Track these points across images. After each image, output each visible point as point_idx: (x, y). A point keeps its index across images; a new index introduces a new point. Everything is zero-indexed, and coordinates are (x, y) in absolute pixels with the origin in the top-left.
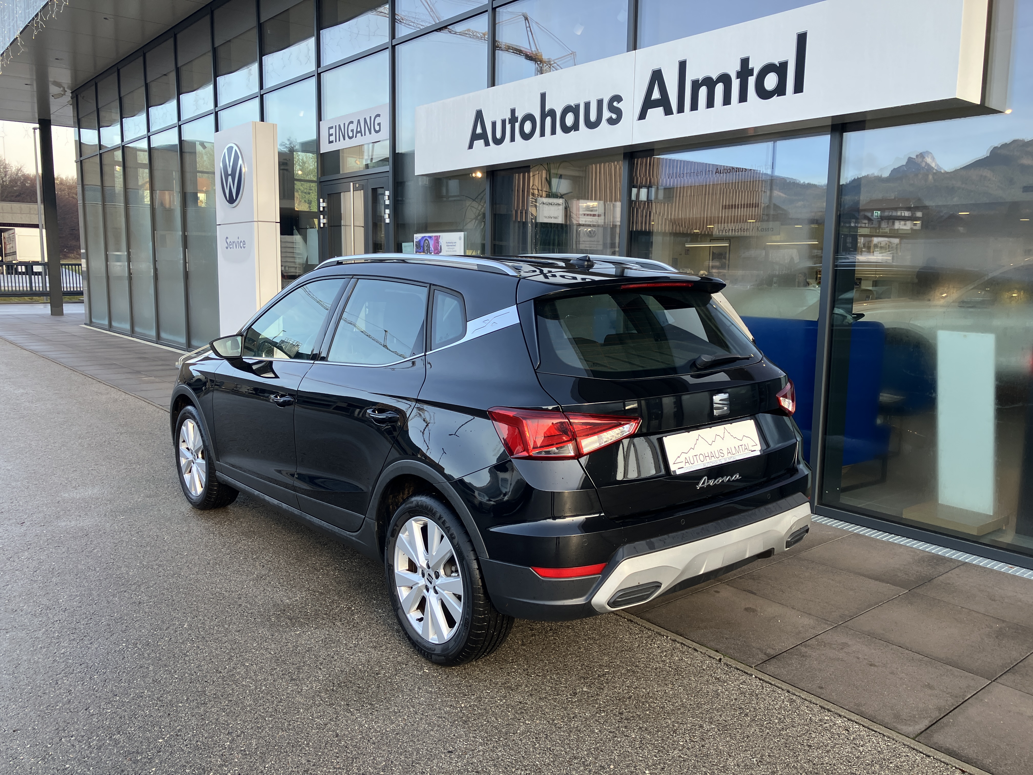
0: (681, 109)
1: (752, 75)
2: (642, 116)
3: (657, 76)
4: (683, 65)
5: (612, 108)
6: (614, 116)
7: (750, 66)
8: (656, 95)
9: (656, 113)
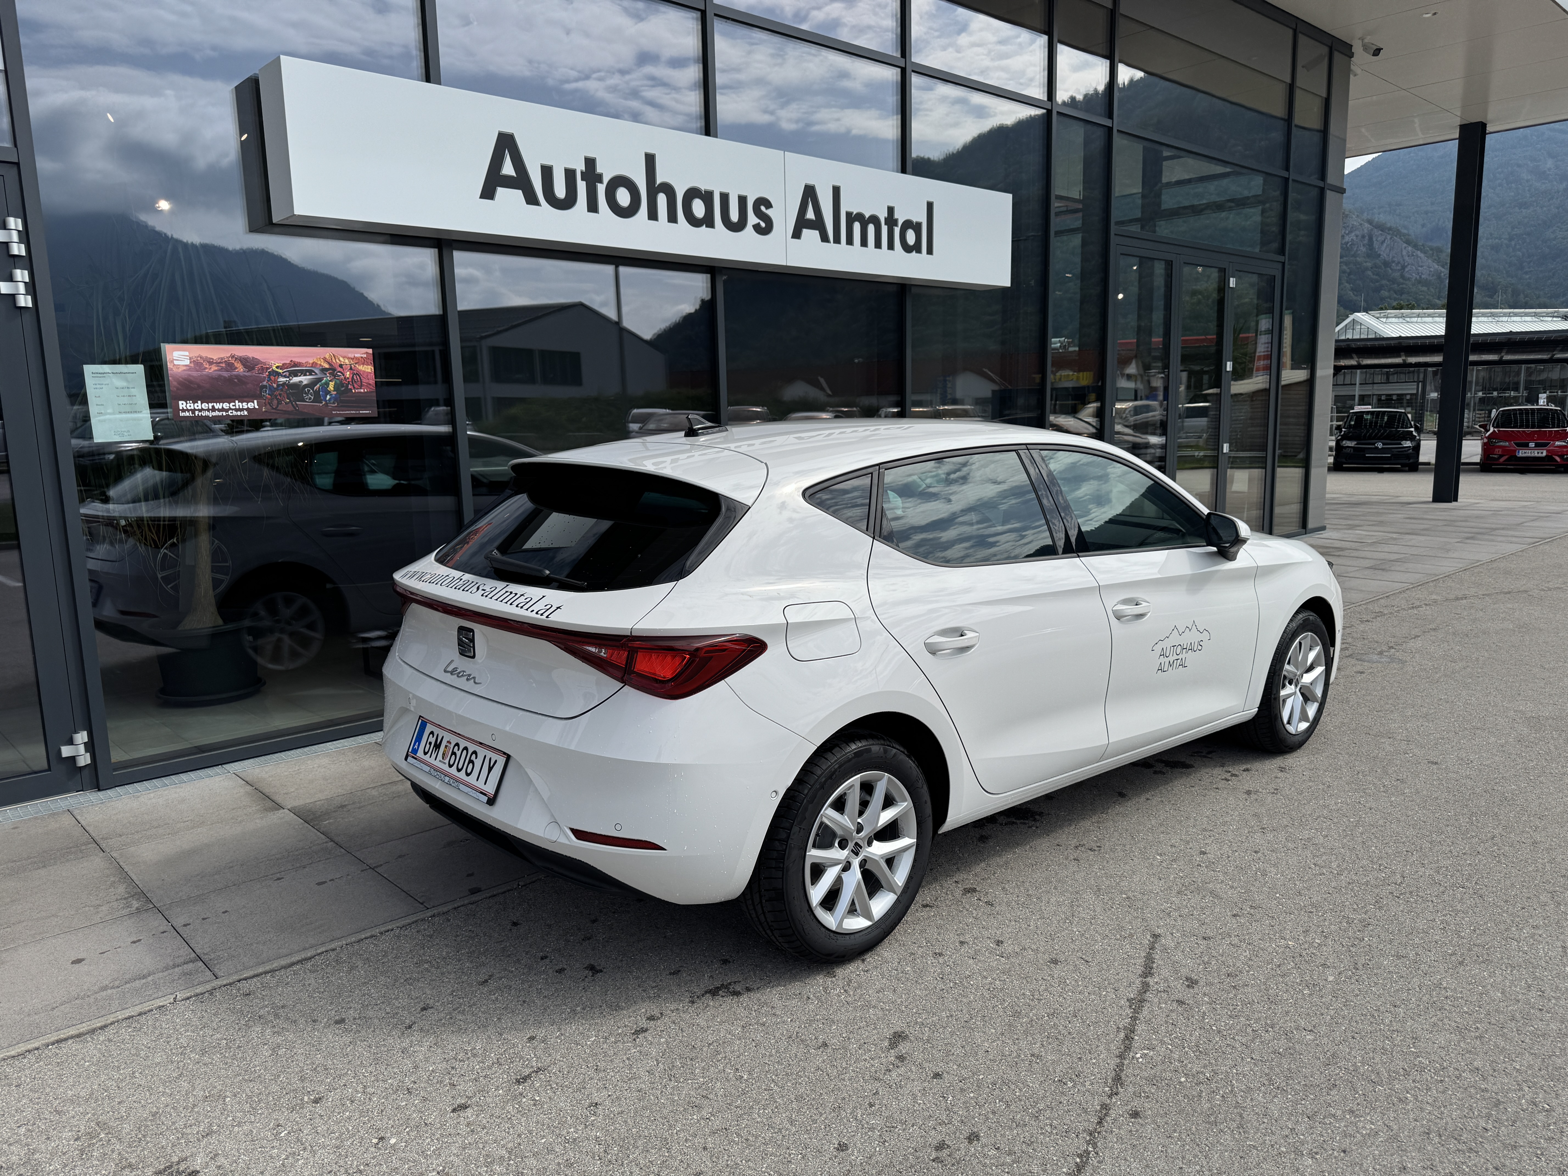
0: (837, 240)
1: (896, 225)
2: (797, 235)
3: (810, 193)
4: (836, 191)
5: (758, 213)
6: (763, 225)
7: (896, 216)
8: (810, 215)
9: (810, 235)
